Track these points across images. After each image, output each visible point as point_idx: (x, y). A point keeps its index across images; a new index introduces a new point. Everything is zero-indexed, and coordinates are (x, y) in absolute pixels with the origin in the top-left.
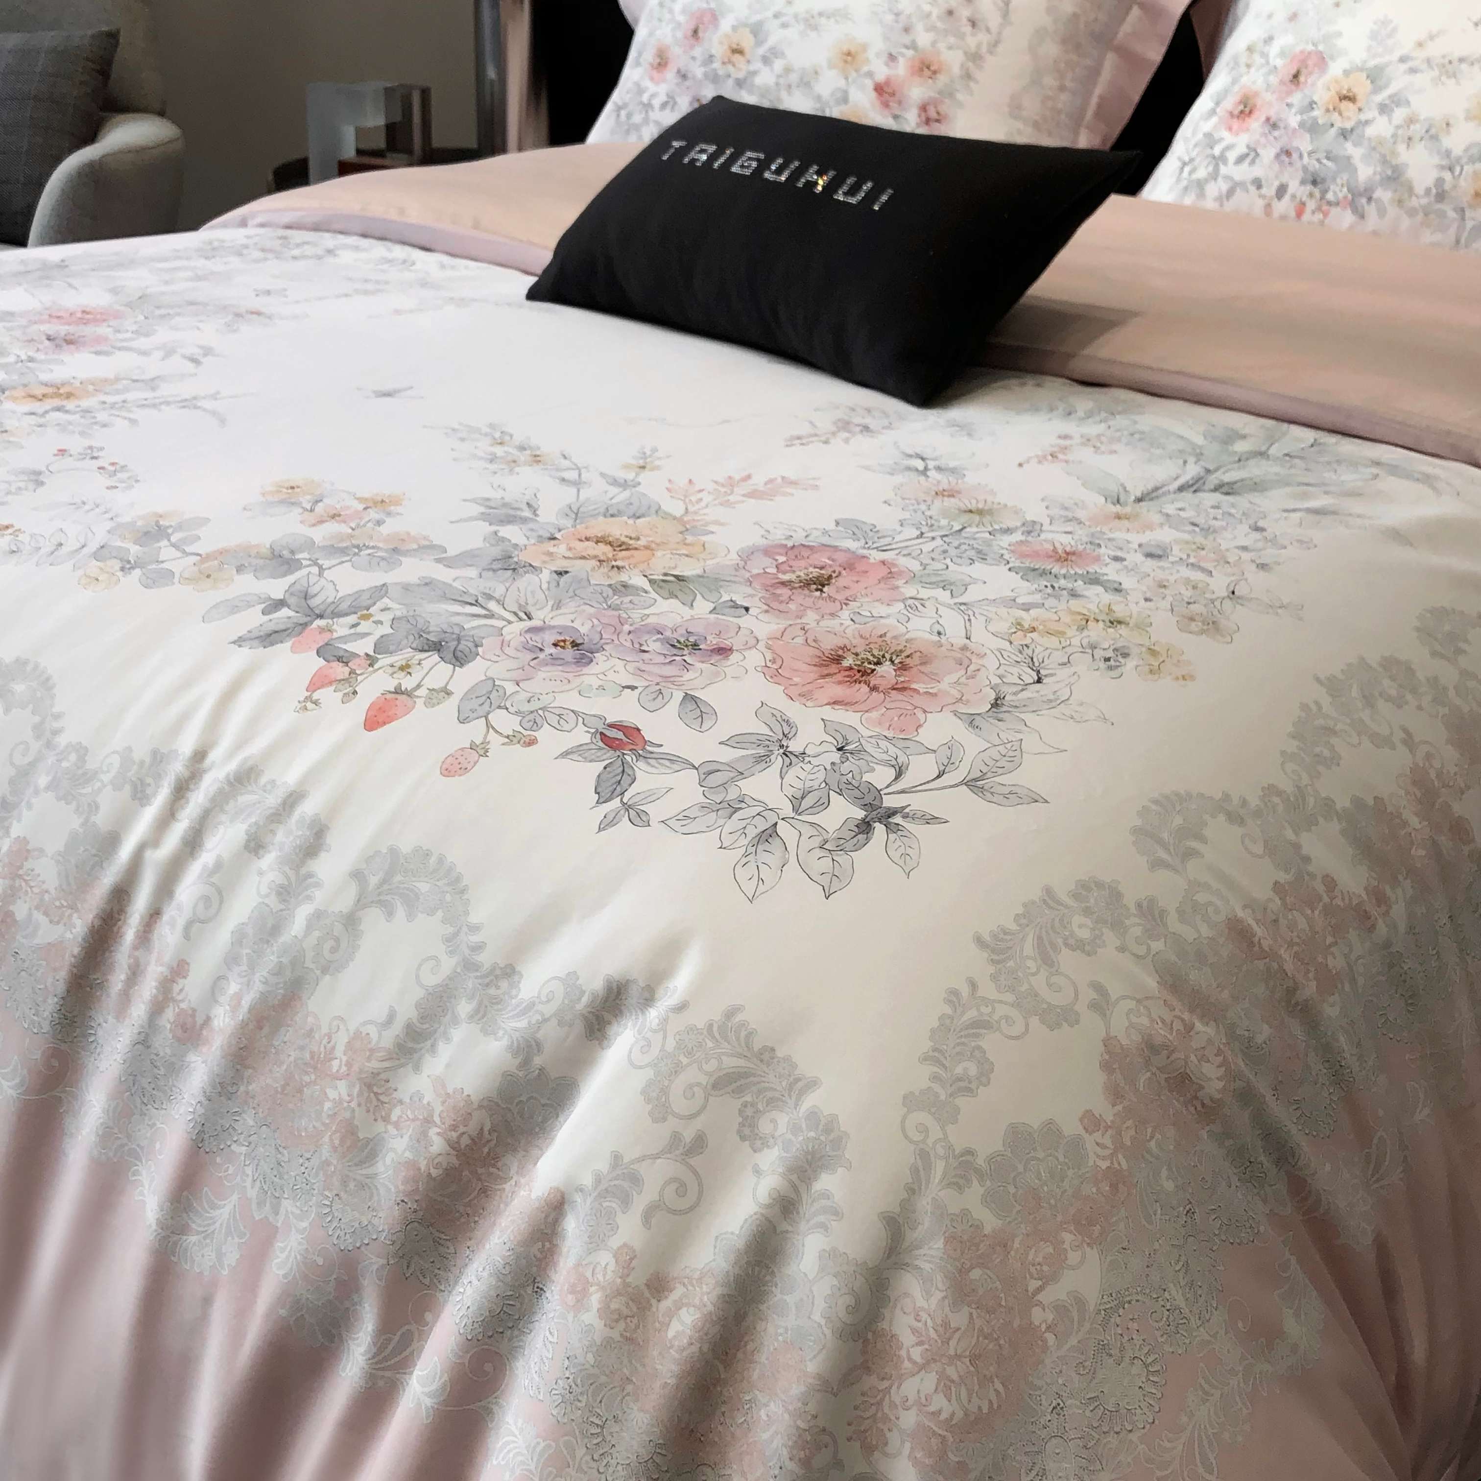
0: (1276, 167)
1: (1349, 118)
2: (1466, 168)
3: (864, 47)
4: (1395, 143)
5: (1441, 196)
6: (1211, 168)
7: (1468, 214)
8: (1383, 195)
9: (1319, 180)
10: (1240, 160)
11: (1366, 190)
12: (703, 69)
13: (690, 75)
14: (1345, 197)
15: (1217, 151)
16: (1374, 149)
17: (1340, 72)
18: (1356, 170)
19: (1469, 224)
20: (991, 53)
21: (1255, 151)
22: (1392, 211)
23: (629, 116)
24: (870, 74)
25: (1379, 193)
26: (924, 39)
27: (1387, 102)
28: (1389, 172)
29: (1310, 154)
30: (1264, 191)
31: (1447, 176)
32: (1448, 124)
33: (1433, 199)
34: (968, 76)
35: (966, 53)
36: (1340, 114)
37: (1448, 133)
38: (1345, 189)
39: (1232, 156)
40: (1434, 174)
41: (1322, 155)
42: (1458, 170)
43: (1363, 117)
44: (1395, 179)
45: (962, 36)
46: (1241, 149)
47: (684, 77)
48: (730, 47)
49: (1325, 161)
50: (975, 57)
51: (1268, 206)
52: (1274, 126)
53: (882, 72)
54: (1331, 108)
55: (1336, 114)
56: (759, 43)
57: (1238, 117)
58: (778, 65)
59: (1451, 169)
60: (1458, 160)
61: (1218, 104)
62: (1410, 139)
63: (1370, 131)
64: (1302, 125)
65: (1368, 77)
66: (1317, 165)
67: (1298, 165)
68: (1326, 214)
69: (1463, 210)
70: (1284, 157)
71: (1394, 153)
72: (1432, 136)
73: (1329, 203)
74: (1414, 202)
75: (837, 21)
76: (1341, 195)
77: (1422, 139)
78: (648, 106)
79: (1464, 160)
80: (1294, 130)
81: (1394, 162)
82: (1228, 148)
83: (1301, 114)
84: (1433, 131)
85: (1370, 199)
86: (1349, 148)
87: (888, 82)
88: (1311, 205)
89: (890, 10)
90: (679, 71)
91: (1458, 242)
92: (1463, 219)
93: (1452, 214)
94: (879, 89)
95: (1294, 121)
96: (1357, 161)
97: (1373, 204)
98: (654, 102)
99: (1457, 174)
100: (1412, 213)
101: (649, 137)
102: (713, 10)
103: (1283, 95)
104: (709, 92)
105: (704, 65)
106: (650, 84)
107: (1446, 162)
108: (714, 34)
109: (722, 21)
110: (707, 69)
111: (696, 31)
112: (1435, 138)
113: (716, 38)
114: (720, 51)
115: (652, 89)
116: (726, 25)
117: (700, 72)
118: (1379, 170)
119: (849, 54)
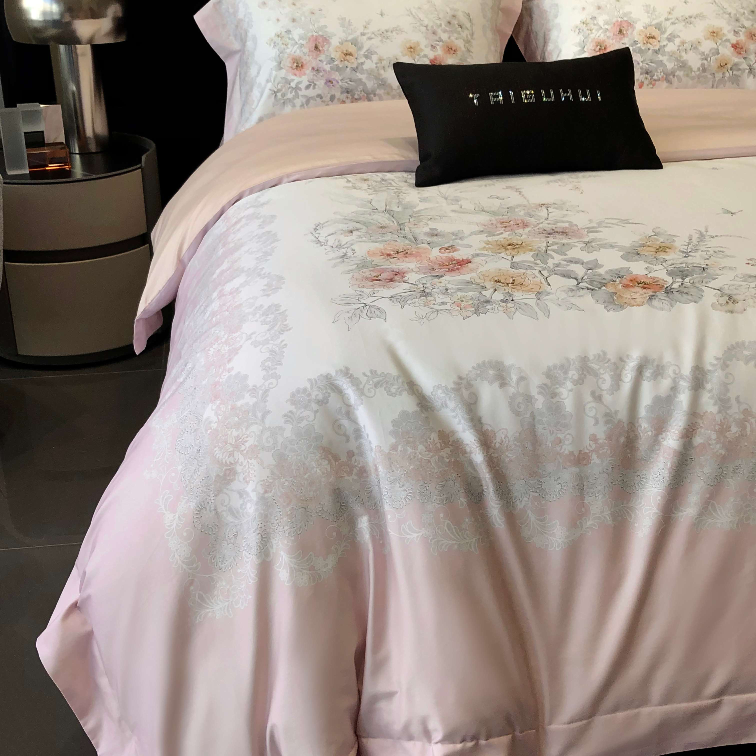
1: (656, 45)
2: (712, 58)
3: (418, 44)
4: (679, 52)
5: (704, 70)
7: (716, 75)
8: (680, 74)
9: (648, 71)
11: (672, 72)
12: (329, 66)
13: (321, 69)
14: (663, 77)
16: (671, 56)
17: (642, 28)
18: (665, 65)
19: (717, 79)
22: (684, 79)
25: (677, 73)
26: (444, 36)
27: (669, 37)
28: (681, 64)
31: (705, 62)
32: (699, 42)
33: (701, 72)
34: (469, 51)
35: (464, 40)
36: (650, 44)
37: (700, 45)
38: (662, 74)
40: (700, 62)
42: (709, 59)
43: (662, 44)
44: (684, 66)
45: (459, 33)
48: (343, 53)
50: (468, 42)
54: (645, 42)
55: (648, 44)
59: (706, 59)
60: (708, 55)
62: (685, 50)
63: (667, 49)
65: (656, 28)
66: (647, 66)
68: (653, 86)
69: (714, 74)
71: (681, 56)
72: (695, 47)
73: (655, 80)
74: (693, 74)
76: (660, 76)
77: (690, 49)
78: (297, 88)
79: (711, 55)
81: (682, 60)
84: (694, 46)
85: (674, 76)
86: (660, 57)
88: (646, 82)
89: (421, 25)
90: (313, 68)
92: (714, 77)
93: (709, 76)
96: (665, 62)
97: (676, 77)
98: (300, 86)
99: (709, 60)
100: (693, 79)
101: (300, 104)
102: (323, 36)
103: (618, 40)
104: (336, 76)
105: (329, 64)
106: (293, 77)
107: (703, 57)
108: (329, 47)
109: (331, 40)
110: (331, 65)
111: (316, 47)
112: (696, 48)
113: (331, 49)
114: (336, 55)
115: (297, 79)
116: (335, 42)
117: (328, 68)
118: (676, 64)
119: (411, 48)
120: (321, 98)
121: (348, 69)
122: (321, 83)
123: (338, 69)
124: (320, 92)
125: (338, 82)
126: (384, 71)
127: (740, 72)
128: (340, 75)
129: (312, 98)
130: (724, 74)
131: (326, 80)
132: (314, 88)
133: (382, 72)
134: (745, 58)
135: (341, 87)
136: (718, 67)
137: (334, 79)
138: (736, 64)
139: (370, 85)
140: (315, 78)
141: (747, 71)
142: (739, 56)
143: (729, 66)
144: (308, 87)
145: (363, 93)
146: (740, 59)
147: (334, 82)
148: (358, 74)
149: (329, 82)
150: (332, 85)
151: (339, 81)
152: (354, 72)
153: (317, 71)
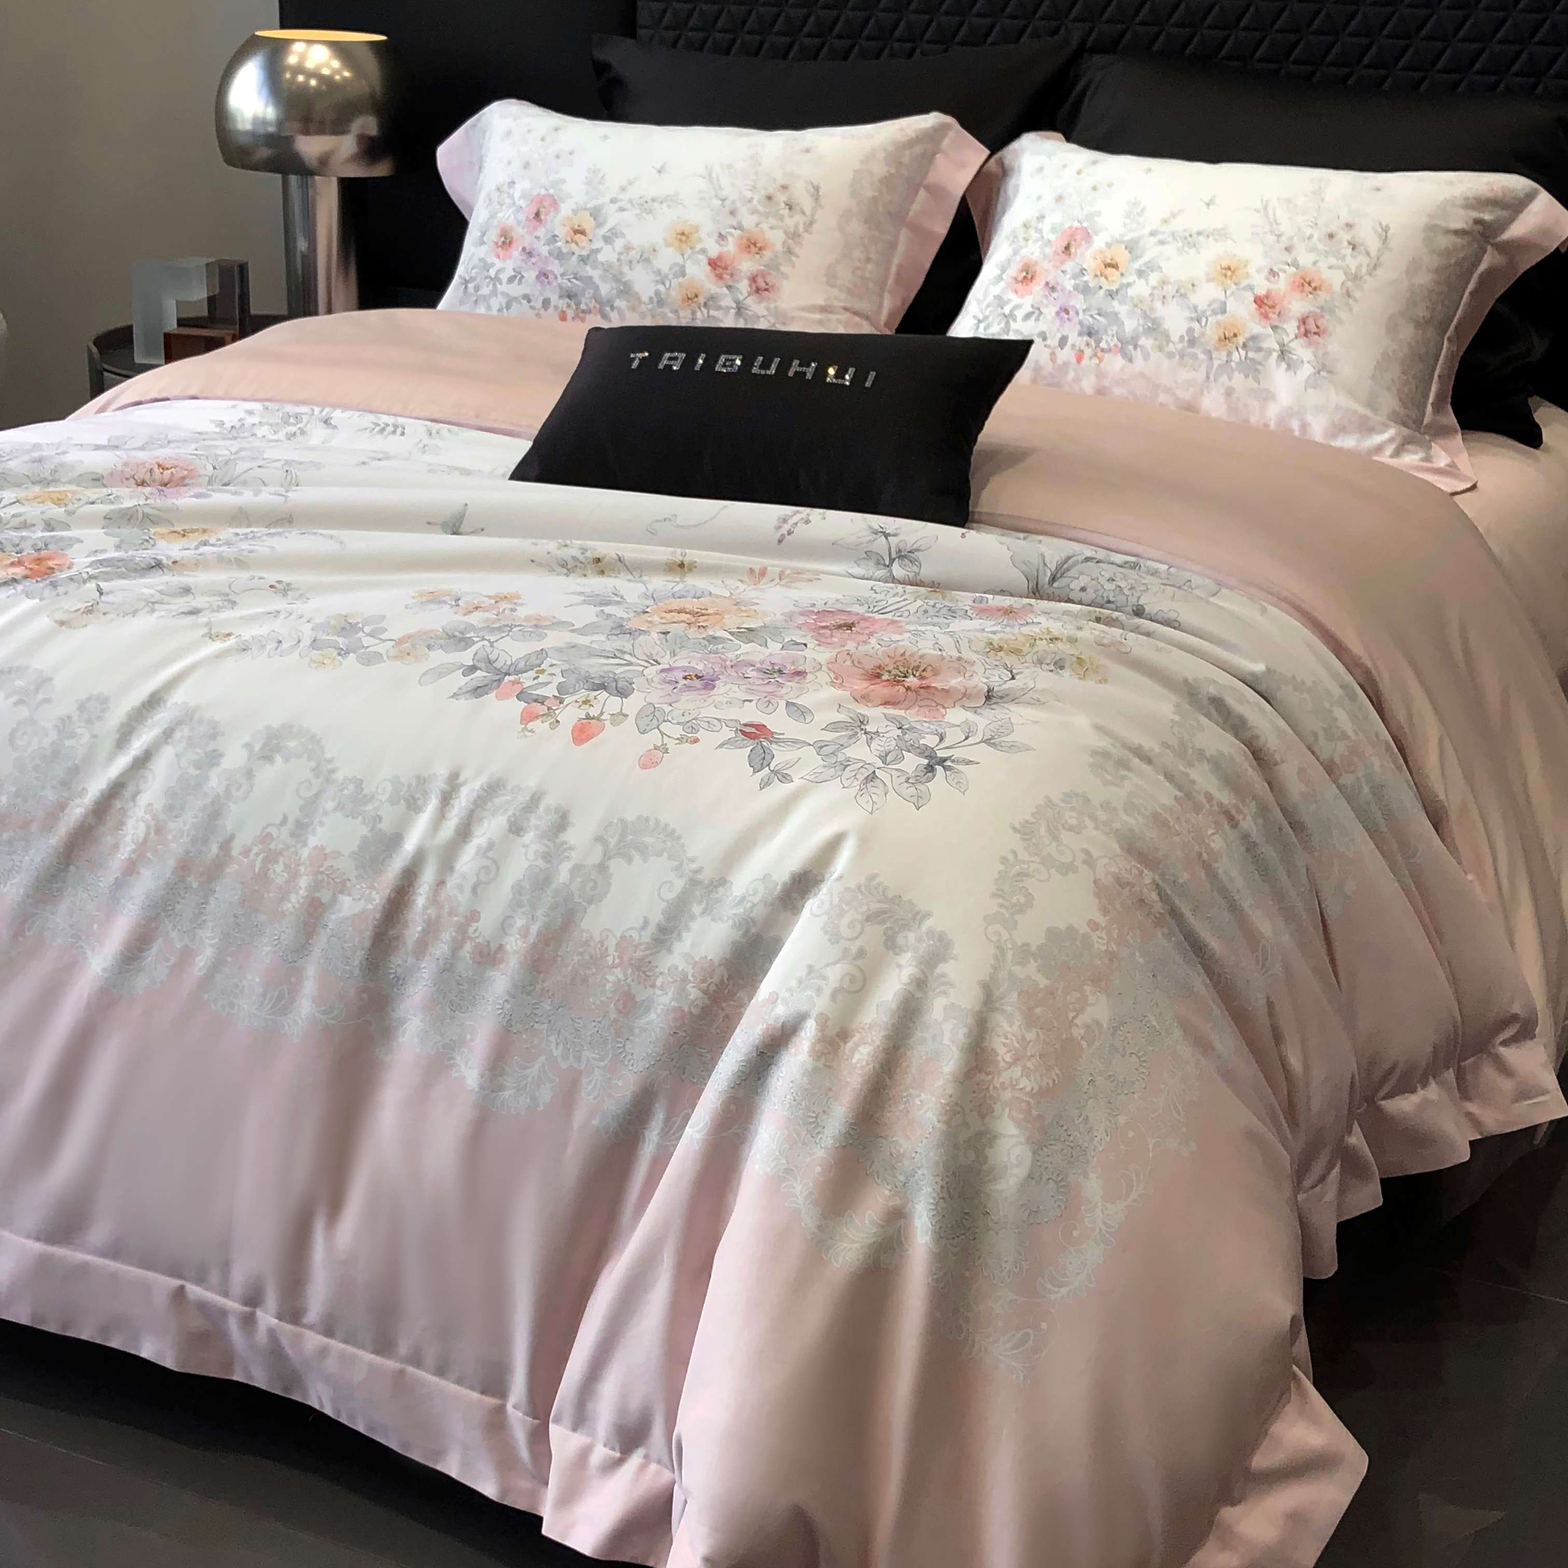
0: (1058, 322)
1: (1113, 281)
2: (1210, 319)
3: (697, 229)
4: (1152, 300)
5: (1192, 342)
6: (1002, 325)
7: (1215, 355)
8: (1147, 342)
9: (1093, 332)
10: (1027, 316)
11: (1132, 338)
12: (547, 248)
13: (535, 253)
14: (1116, 346)
15: (1007, 310)
17: (1103, 246)
18: (1123, 323)
19: (1216, 363)
20: (806, 231)
21: (1039, 309)
22: (1155, 355)
23: (477, 288)
24: (703, 251)
25: (1142, 341)
26: (749, 221)
27: (1143, 268)
28: (1150, 325)
29: (1084, 311)
30: (1049, 342)
31: (1196, 325)
32: (1193, 285)
33: (1186, 344)
34: (790, 252)
35: (786, 233)
36: (1106, 278)
37: (1194, 292)
38: (1115, 339)
39: (1020, 314)
40: (1186, 325)
41: (1095, 312)
42: (1204, 320)
43: (1125, 281)
44: (1154, 329)
45: (781, 218)
46: (1027, 308)
47: (530, 254)
48: (572, 228)
49: (1097, 317)
50: (794, 236)
51: (1053, 354)
52: (1053, 289)
53: (714, 250)
54: (1099, 274)
55: (1103, 278)
56: (599, 225)
57: (1022, 282)
58: (619, 243)
59: (1199, 321)
60: (1204, 312)
61: (1003, 271)
62: (1164, 297)
63: (1131, 292)
64: (1076, 288)
65: (1125, 249)
66: (1090, 319)
67: (1076, 320)
68: (1100, 360)
69: (1210, 352)
70: (1063, 314)
71: (1152, 309)
72: (1181, 294)
73: (1103, 350)
74: (1171, 347)
75: (669, 207)
76: (1111, 344)
77: (1173, 297)
78: (496, 280)
79: (1209, 313)
80: (1070, 292)
81: (1152, 316)
82: (1017, 307)
83: (1075, 279)
84: (1182, 291)
85: (1135, 347)
86: (1116, 306)
87: (720, 258)
88: (1088, 352)
89: (716, 196)
90: (524, 249)
91: (1208, 378)
92: (1211, 358)
93: (1202, 356)
94: (714, 264)
95: (1069, 284)
96: (1122, 316)
97: (1139, 349)
98: (501, 276)
99: (1203, 324)
100: (1170, 356)
101: (498, 307)
102: (552, 196)
103: (1058, 264)
104: (555, 267)
105: (549, 244)
106: (496, 260)
107: (1194, 315)
108: (555, 217)
109: (562, 205)
110: (552, 247)
111: (537, 214)
112: (1184, 296)
113: (557, 220)
114: (562, 232)
115: (499, 264)
116: (566, 209)
117: (544, 250)
118: (1141, 322)
119: (683, 234)
120: (529, 301)
121: (574, 258)
122: (530, 275)
123: (560, 256)
124: (527, 291)
125: (556, 278)
126: (631, 269)
127: (1262, 353)
128: (561, 266)
129: (515, 299)
130: (1229, 354)
131: (540, 272)
132: (520, 282)
133: (626, 269)
134: (1274, 328)
135: (560, 286)
136: (1220, 340)
137: (552, 272)
138: (1254, 338)
139: (605, 289)
140: (524, 265)
141: (1275, 355)
142: (1264, 322)
143: (1241, 340)
144: (511, 280)
145: (593, 301)
146: (1264, 327)
147: (551, 277)
148: (588, 268)
149: (543, 275)
150: (546, 281)
151: (559, 276)
152: (582, 263)
153: (529, 253)
